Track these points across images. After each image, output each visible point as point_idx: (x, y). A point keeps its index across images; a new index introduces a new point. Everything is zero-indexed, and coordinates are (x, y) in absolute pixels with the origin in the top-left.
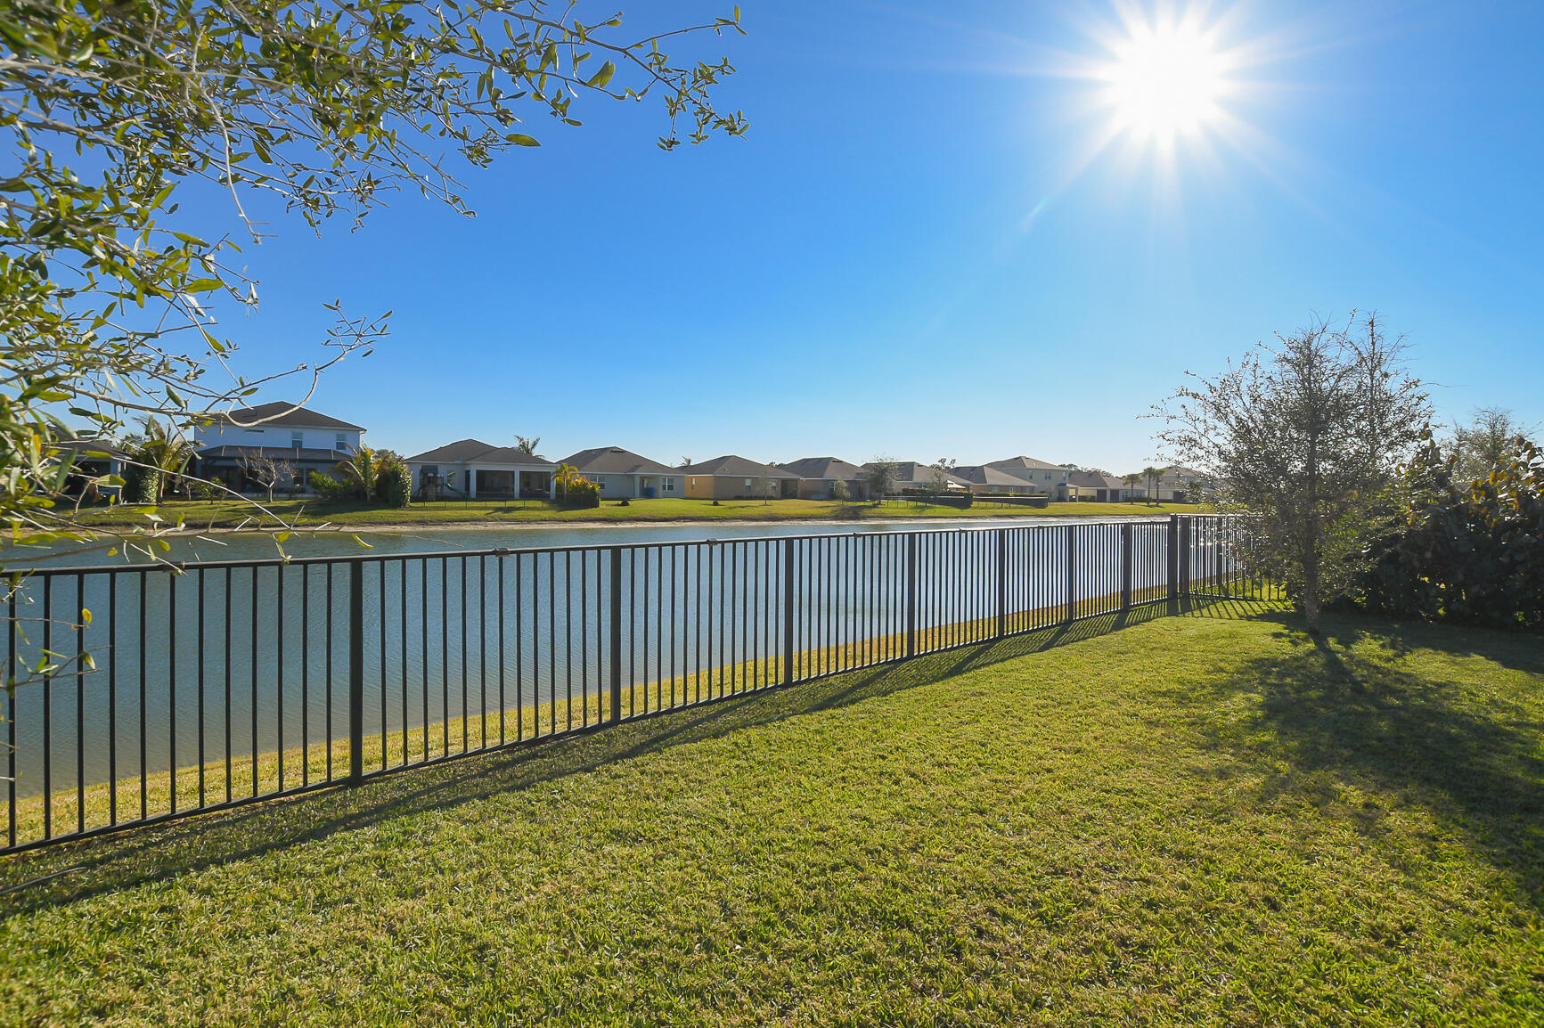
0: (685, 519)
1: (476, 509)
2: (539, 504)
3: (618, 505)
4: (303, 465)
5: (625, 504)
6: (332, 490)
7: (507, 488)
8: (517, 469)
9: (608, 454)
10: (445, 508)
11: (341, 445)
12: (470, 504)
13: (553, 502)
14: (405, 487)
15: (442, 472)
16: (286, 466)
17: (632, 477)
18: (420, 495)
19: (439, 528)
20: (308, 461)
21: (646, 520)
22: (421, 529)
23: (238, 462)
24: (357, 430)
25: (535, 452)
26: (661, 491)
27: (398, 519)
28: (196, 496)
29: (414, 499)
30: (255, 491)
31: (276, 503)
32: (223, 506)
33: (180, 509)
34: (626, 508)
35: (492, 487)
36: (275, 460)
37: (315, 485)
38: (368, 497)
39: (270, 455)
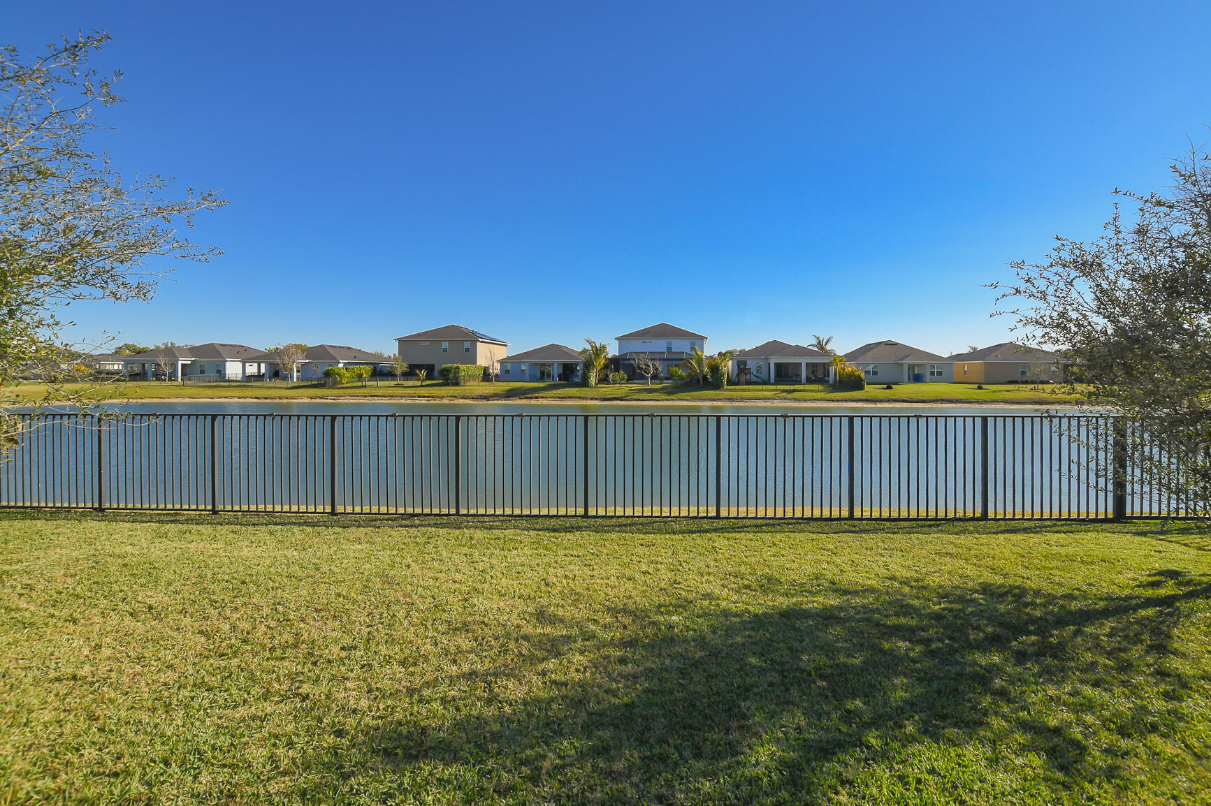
0: (942, 401)
1: (767, 391)
2: (820, 387)
3: (884, 388)
4: (668, 363)
5: (889, 388)
6: (681, 378)
7: (797, 375)
8: (804, 361)
9: (882, 346)
10: (748, 390)
11: (691, 349)
12: (766, 387)
13: (831, 386)
14: (723, 375)
15: (751, 365)
16: (657, 363)
17: (902, 365)
18: (737, 381)
19: (741, 404)
20: (673, 359)
21: (904, 401)
22: (729, 404)
23: (632, 362)
24: (702, 338)
25: (828, 347)
26: (928, 376)
27: (716, 397)
28: (614, 382)
29: (730, 382)
30: (640, 379)
31: (651, 386)
32: (625, 388)
33: (606, 390)
34: (888, 391)
35: (785, 375)
36: (652, 360)
37: (673, 375)
38: (701, 382)
39: (651, 357)
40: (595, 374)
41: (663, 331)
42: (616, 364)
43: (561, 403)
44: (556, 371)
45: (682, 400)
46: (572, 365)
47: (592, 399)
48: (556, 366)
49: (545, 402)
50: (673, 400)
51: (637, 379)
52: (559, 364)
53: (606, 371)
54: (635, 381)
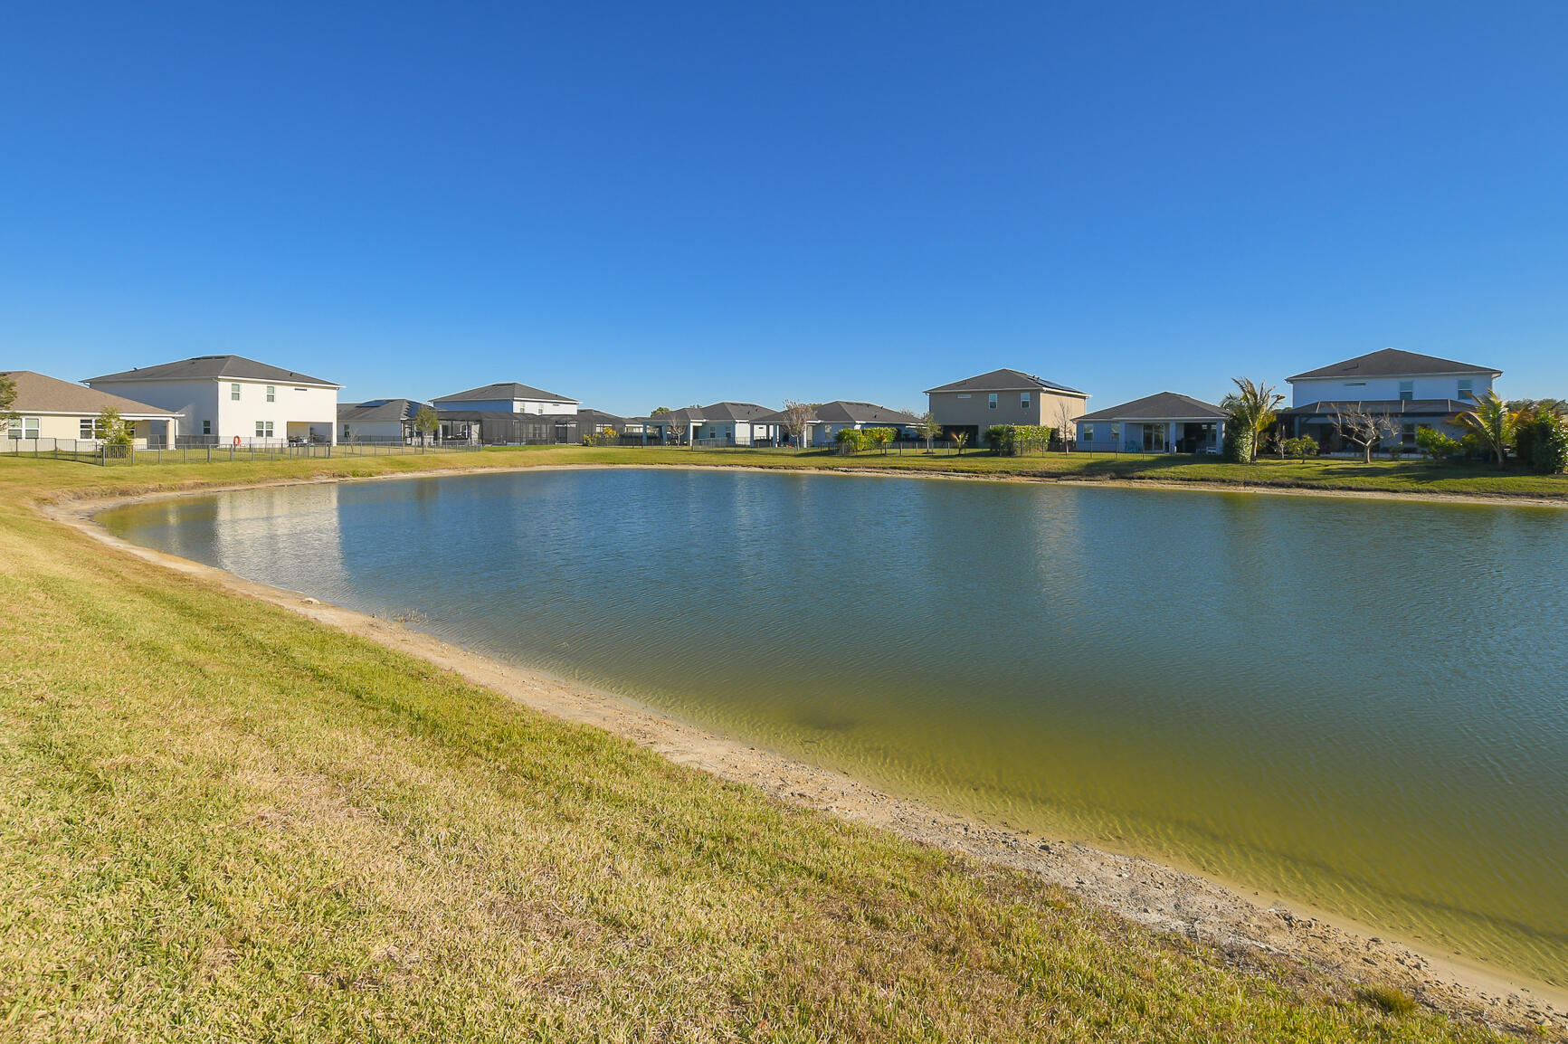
4: (1407, 420)
6: (1447, 450)
11: (1462, 394)
14: (1562, 443)
16: (1386, 422)
20: (1414, 414)
23: (1330, 419)
24: (1488, 374)
27: (1545, 491)
28: (1289, 454)
30: (1349, 450)
31: (1370, 464)
32: (1315, 466)
33: (1272, 468)
36: (1376, 415)
37: (1424, 443)
38: (1500, 459)
39: (1369, 410)
40: (1250, 441)
41: (1390, 363)
42: (1287, 423)
43: (1186, 488)
44: (1173, 435)
45: (1456, 493)
46: (1200, 425)
47: (1246, 484)
48: (1172, 428)
49: (1156, 485)
50: (1431, 492)
51: (1339, 451)
52: (1178, 424)
53: (1272, 436)
54: (1337, 454)
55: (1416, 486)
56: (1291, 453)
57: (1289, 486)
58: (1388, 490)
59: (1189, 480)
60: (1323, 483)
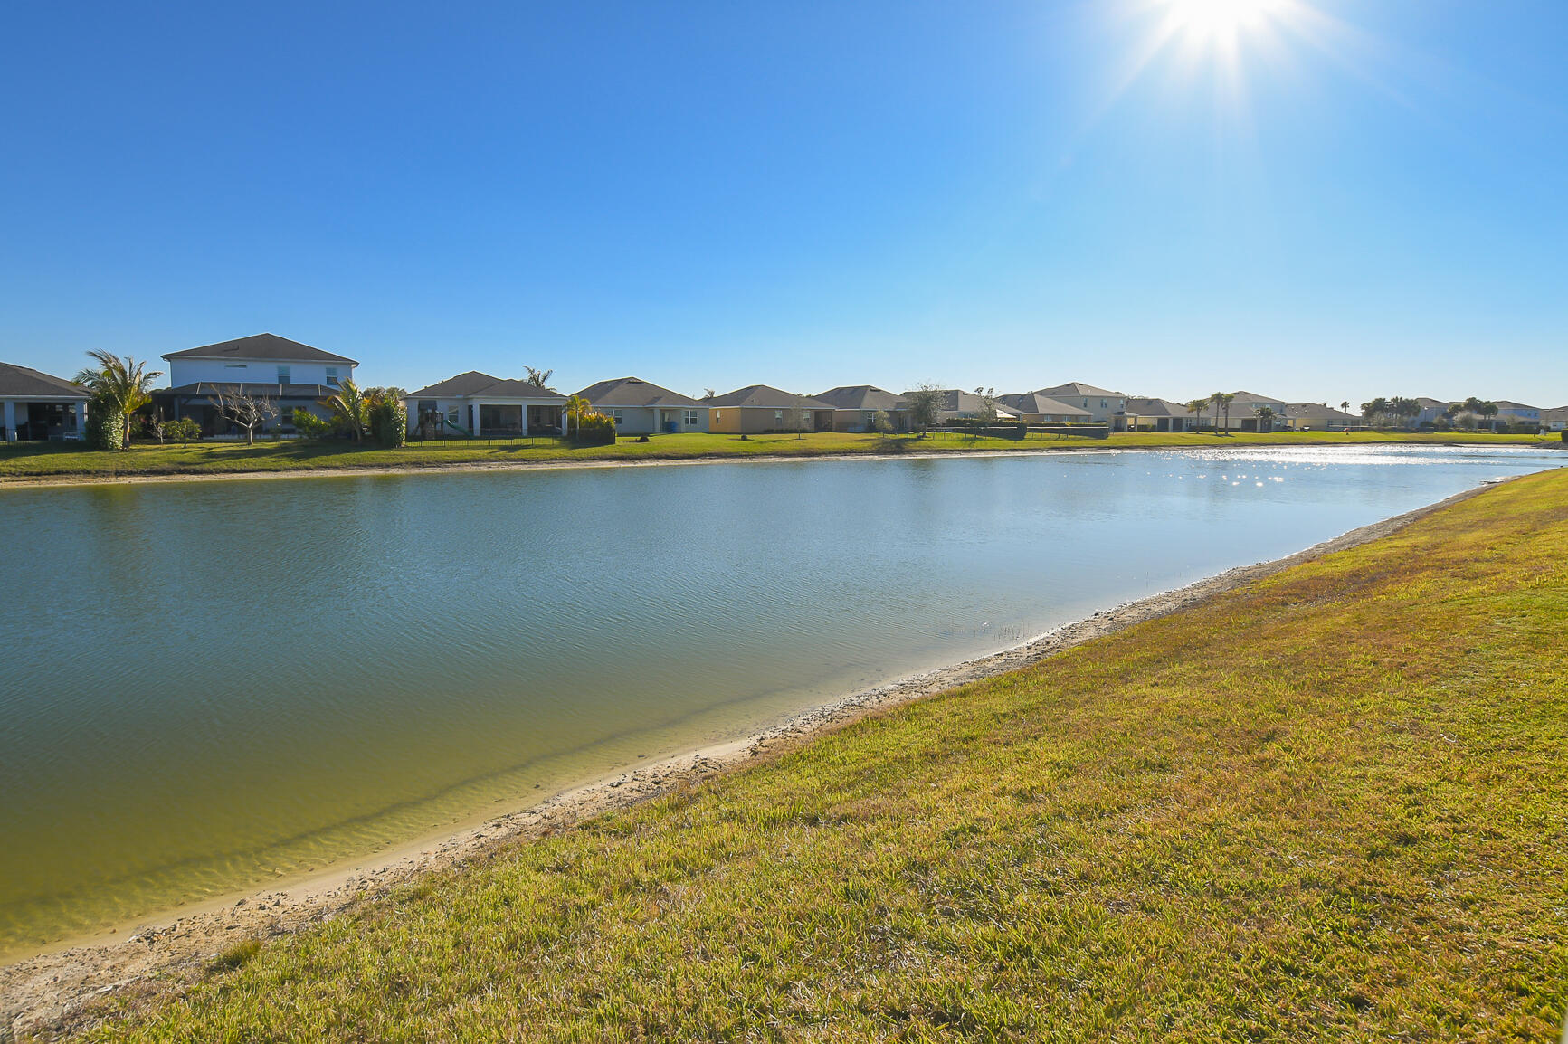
0: (712, 455)
1: (479, 448)
2: (548, 441)
3: (636, 441)
4: (286, 403)
5: (644, 440)
6: (317, 429)
7: (514, 425)
8: (525, 403)
9: (624, 386)
10: (444, 448)
11: (330, 381)
12: (472, 443)
13: (564, 439)
14: (399, 424)
15: (443, 408)
16: (266, 404)
17: (652, 410)
18: (419, 433)
19: (437, 471)
20: (291, 397)
21: (668, 457)
22: (416, 471)
23: (211, 401)
25: (547, 385)
26: (683, 426)
27: (391, 461)
28: (169, 439)
29: (410, 438)
30: (234, 433)
31: (254, 446)
32: (198, 449)
33: (150, 454)
34: (645, 444)
35: (498, 423)
36: (255, 397)
37: (300, 424)
38: (359, 437)
39: (249, 392)
40: (121, 424)
41: (267, 347)
42: (166, 403)
43: (36, 485)
44: (10, 418)
45: (327, 467)
46: (56, 405)
47: (118, 474)
48: (9, 409)
50: (307, 468)
51: (224, 433)
52: (18, 405)
53: (148, 418)
54: (220, 437)
55: (294, 464)
56: (171, 437)
57: (170, 473)
58: (270, 470)
59: (38, 474)
60: (207, 466)
